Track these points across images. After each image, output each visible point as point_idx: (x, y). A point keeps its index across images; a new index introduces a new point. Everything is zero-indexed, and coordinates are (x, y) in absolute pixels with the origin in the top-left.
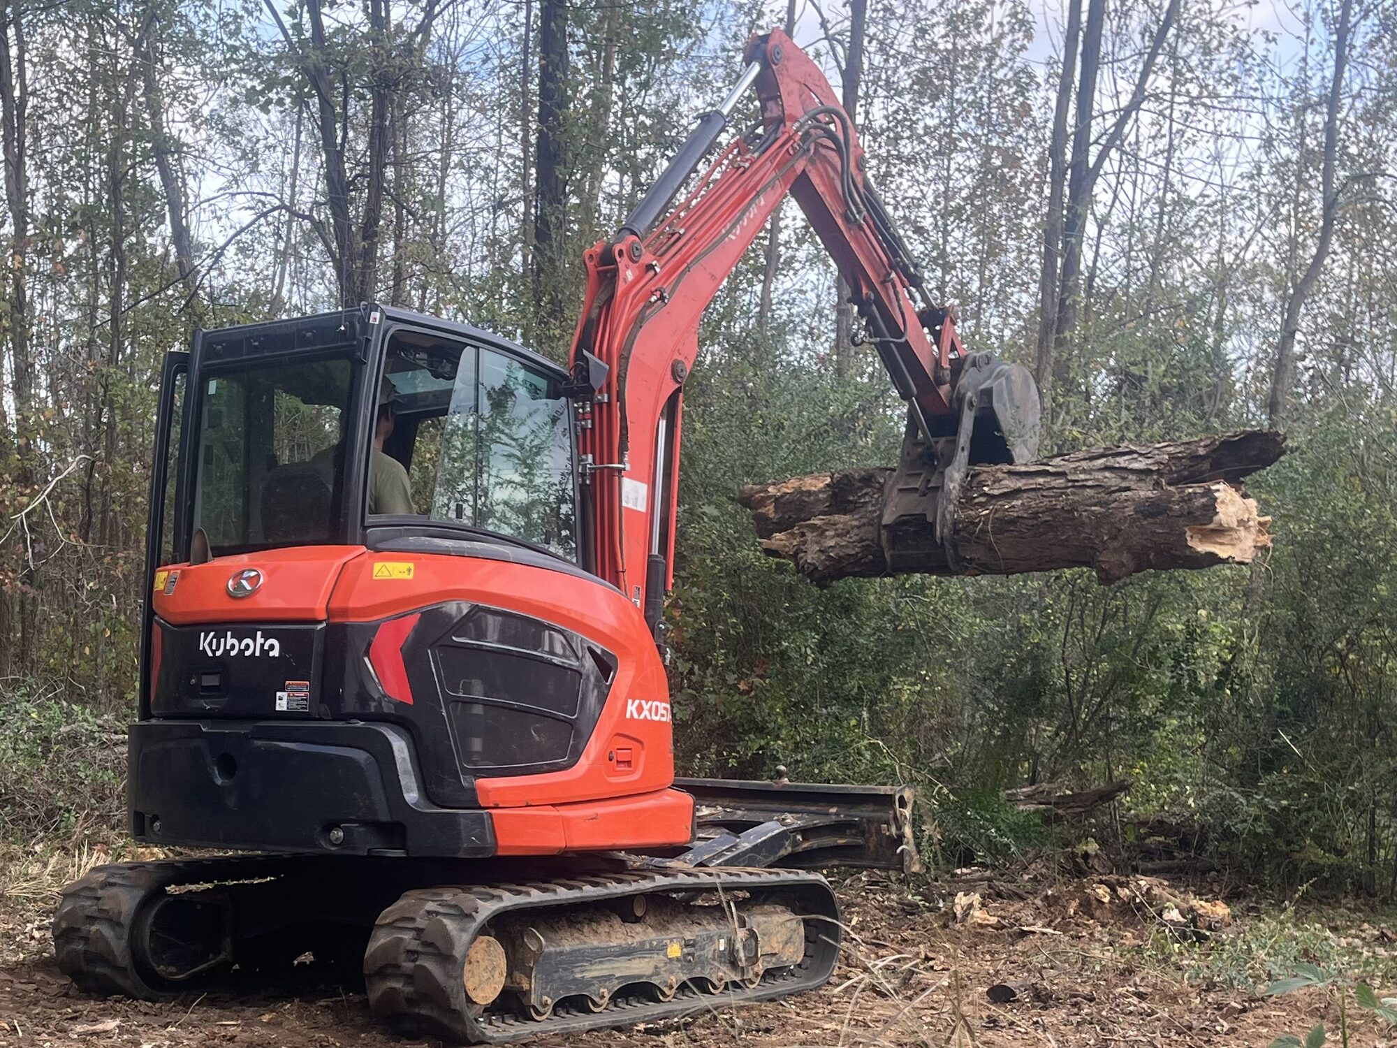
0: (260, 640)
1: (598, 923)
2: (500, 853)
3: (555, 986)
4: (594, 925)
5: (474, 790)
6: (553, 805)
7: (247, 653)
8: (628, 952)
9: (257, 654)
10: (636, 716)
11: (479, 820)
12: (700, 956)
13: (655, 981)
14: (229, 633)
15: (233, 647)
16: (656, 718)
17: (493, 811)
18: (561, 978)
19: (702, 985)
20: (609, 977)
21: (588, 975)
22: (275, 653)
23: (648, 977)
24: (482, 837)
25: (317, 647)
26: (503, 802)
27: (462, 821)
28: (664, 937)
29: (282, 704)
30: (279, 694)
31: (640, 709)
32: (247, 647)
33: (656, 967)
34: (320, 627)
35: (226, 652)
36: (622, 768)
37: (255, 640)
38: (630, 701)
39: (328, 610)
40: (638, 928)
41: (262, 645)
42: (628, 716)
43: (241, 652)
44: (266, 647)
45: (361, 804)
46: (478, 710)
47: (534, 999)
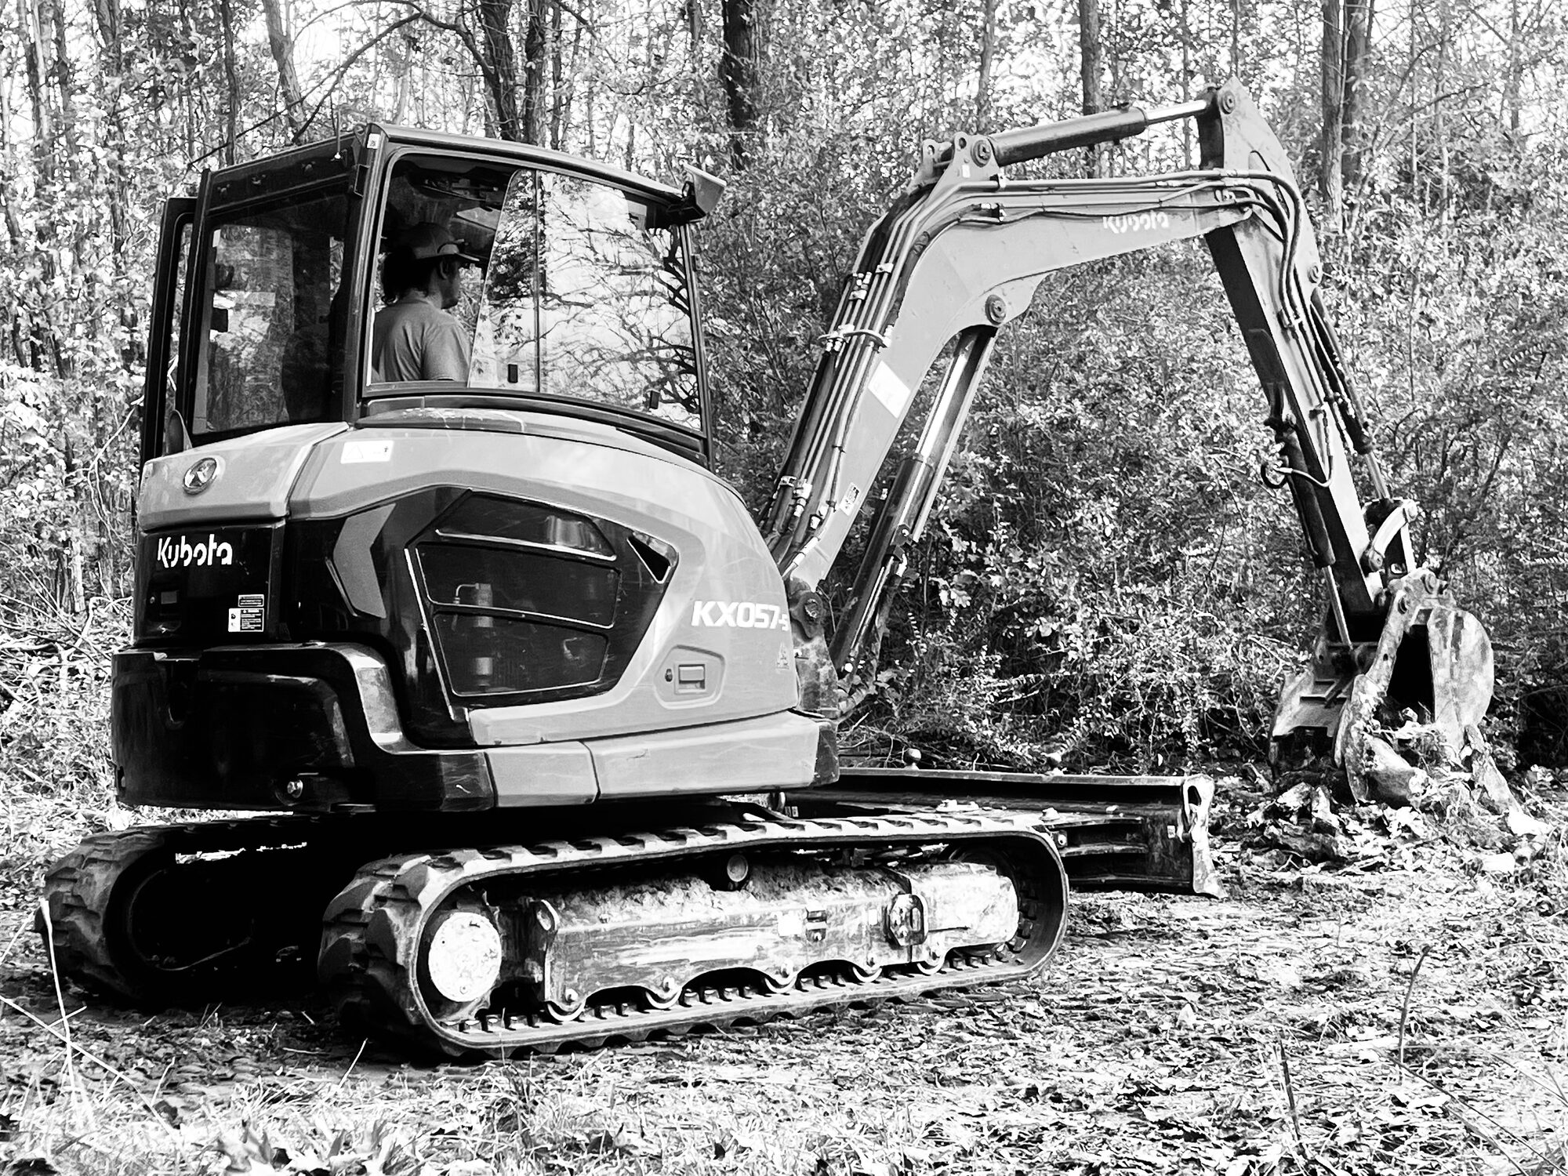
0: (213, 545)
1: (668, 891)
2: (501, 805)
3: (587, 975)
4: (661, 894)
5: (466, 724)
6: (582, 741)
7: (200, 562)
8: (712, 929)
9: (210, 563)
10: (709, 622)
11: (469, 764)
12: (835, 933)
13: (756, 966)
14: (183, 538)
15: (186, 554)
16: (749, 624)
17: (489, 751)
18: (596, 966)
19: (841, 970)
20: (679, 963)
21: (642, 961)
22: (227, 561)
23: (747, 961)
24: (473, 785)
25: (275, 551)
26: (508, 739)
27: (444, 765)
28: (773, 907)
29: (234, 626)
30: (232, 611)
31: (716, 614)
32: (200, 553)
33: (760, 949)
34: (280, 525)
35: (181, 561)
36: (691, 689)
37: (207, 546)
38: (698, 604)
39: (290, 505)
40: (734, 896)
41: (215, 552)
42: (695, 622)
43: (195, 560)
44: (219, 554)
45: (320, 748)
46: (485, 622)
47: (550, 994)
